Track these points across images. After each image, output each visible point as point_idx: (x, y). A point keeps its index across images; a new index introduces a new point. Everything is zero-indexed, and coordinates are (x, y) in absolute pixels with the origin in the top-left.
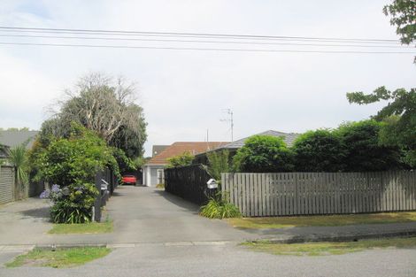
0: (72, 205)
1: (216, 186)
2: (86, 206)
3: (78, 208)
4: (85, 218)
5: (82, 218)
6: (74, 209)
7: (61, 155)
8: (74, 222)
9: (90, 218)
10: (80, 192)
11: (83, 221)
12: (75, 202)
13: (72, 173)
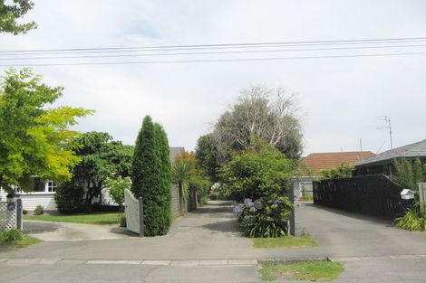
0: (269, 219)
1: (413, 197)
2: (283, 220)
3: (275, 222)
4: (282, 232)
5: (279, 232)
6: (270, 223)
7: (248, 169)
8: (271, 236)
9: (286, 232)
10: (275, 206)
11: (279, 235)
12: (271, 215)
13: (262, 187)
